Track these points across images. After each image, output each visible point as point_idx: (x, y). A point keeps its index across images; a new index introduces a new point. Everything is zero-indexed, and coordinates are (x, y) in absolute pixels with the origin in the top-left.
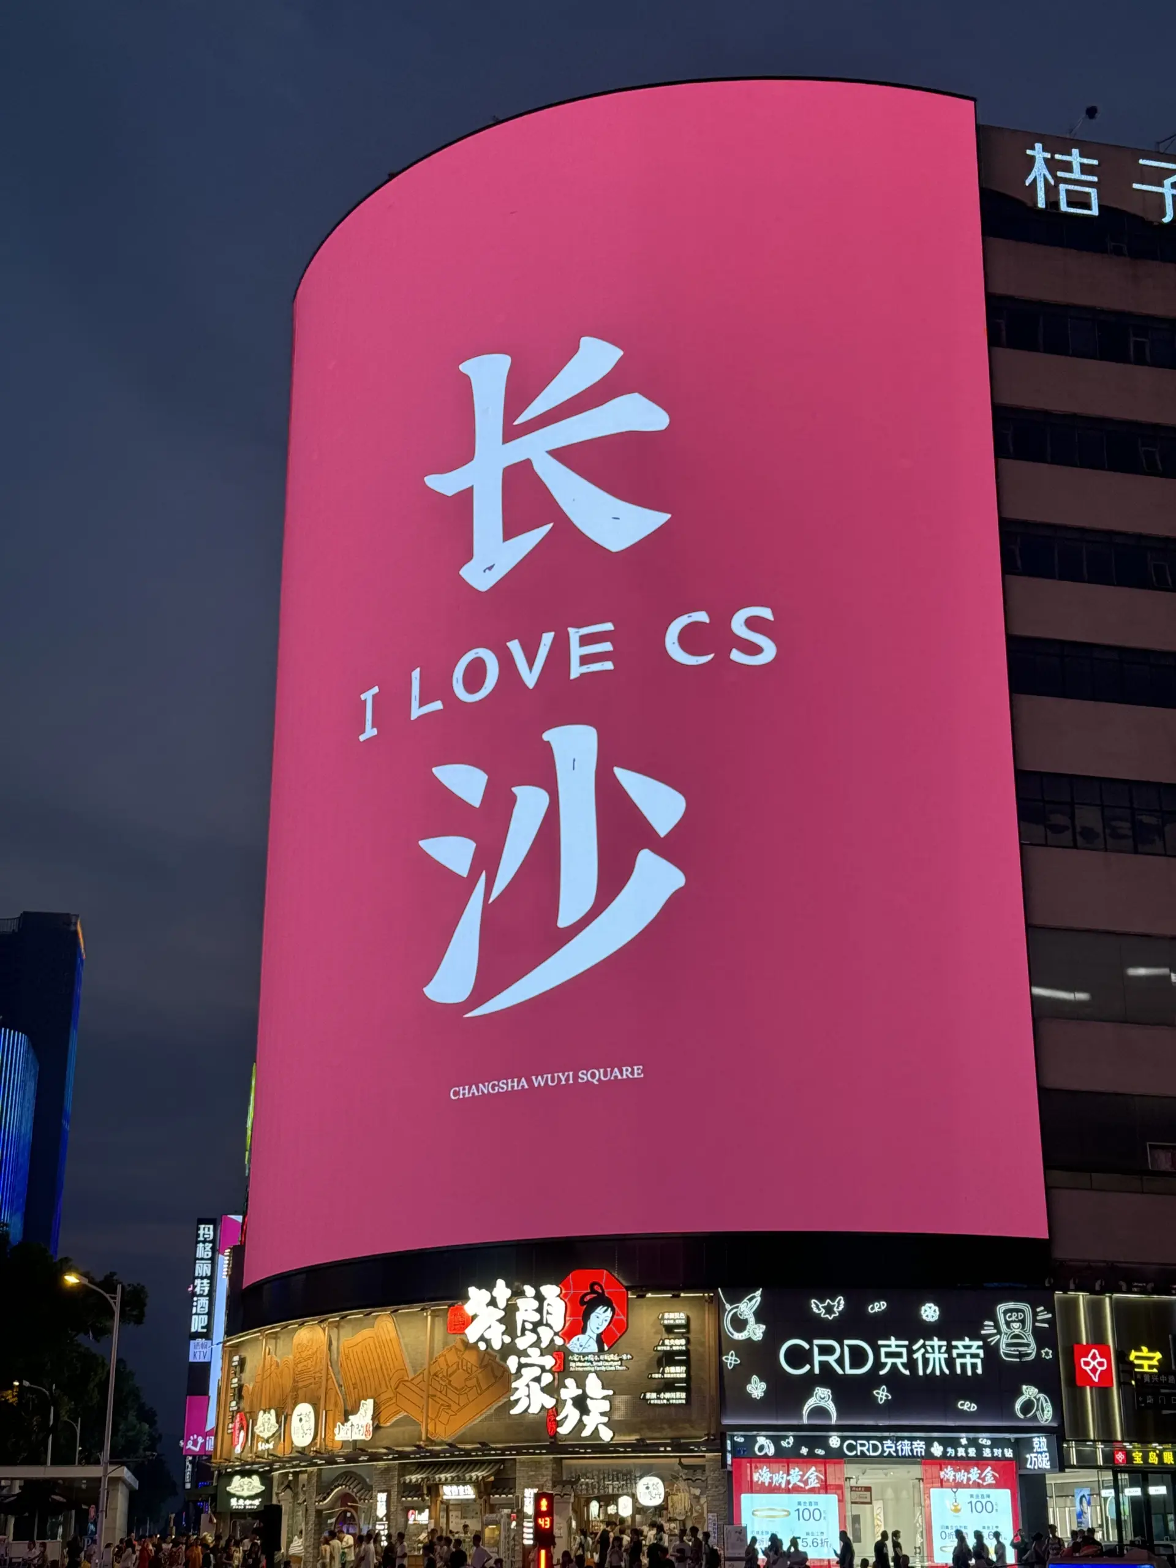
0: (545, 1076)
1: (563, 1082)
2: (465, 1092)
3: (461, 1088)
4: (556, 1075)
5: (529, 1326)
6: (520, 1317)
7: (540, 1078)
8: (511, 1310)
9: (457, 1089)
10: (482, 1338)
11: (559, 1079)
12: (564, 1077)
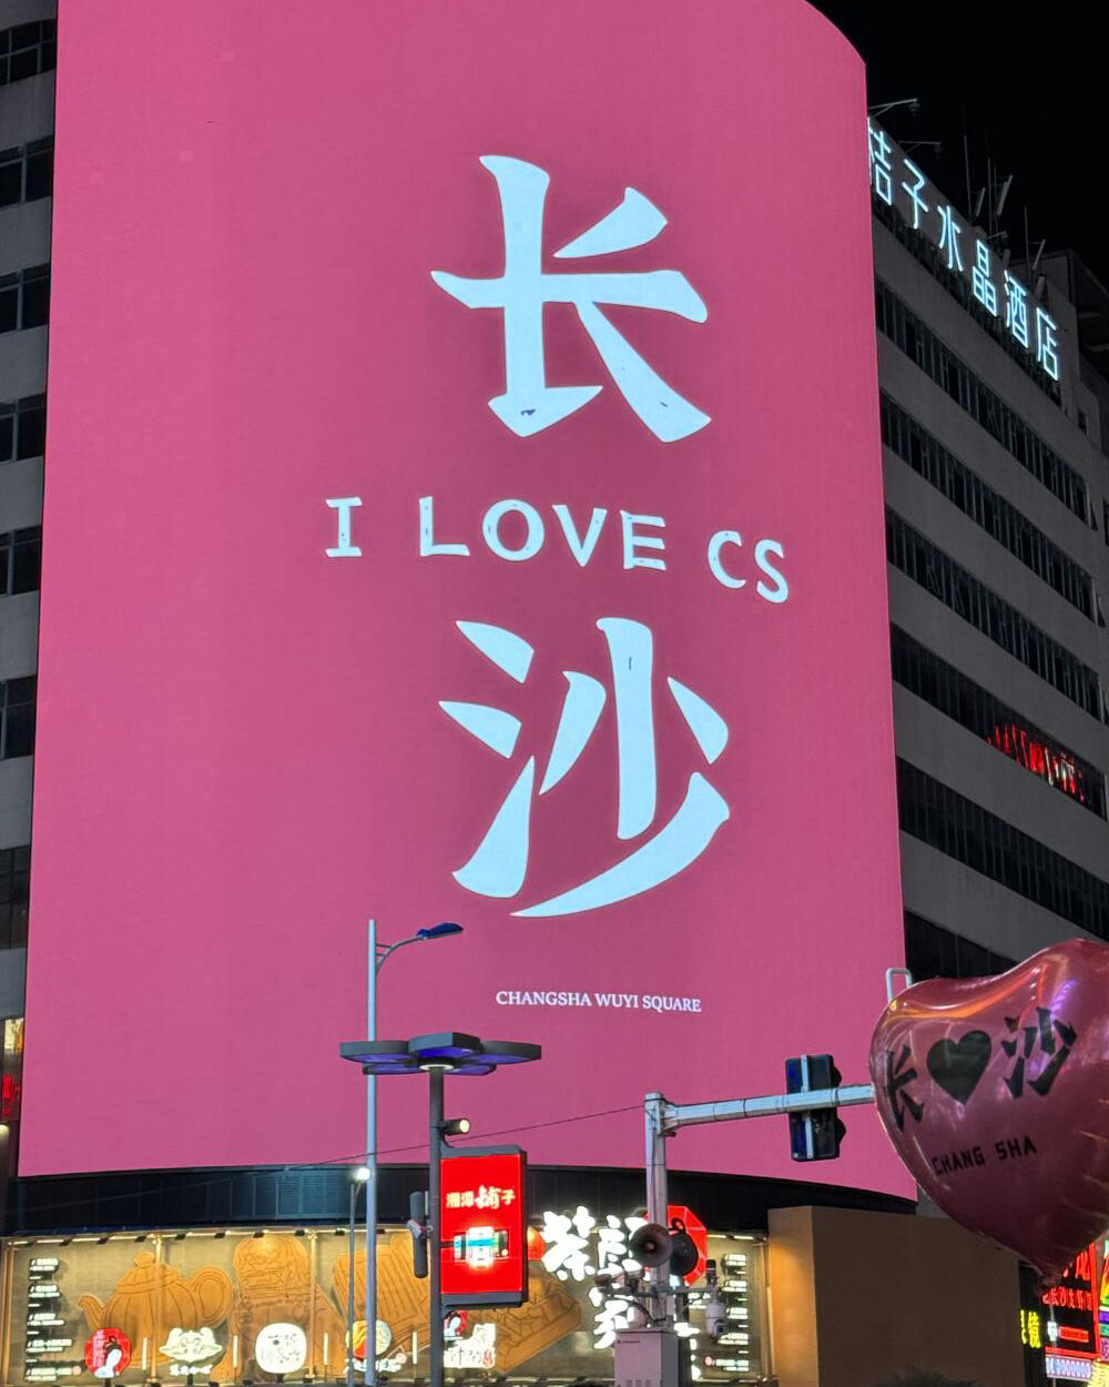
0: (609, 995)
1: (628, 1006)
2: (515, 998)
3: (511, 993)
4: (620, 996)
5: (616, 1259)
6: (602, 1248)
7: (604, 996)
8: (594, 1239)
9: (505, 993)
10: (562, 1268)
11: (625, 1003)
12: (629, 1000)
